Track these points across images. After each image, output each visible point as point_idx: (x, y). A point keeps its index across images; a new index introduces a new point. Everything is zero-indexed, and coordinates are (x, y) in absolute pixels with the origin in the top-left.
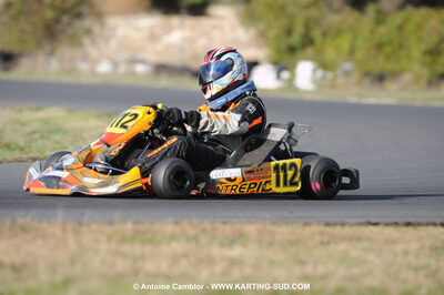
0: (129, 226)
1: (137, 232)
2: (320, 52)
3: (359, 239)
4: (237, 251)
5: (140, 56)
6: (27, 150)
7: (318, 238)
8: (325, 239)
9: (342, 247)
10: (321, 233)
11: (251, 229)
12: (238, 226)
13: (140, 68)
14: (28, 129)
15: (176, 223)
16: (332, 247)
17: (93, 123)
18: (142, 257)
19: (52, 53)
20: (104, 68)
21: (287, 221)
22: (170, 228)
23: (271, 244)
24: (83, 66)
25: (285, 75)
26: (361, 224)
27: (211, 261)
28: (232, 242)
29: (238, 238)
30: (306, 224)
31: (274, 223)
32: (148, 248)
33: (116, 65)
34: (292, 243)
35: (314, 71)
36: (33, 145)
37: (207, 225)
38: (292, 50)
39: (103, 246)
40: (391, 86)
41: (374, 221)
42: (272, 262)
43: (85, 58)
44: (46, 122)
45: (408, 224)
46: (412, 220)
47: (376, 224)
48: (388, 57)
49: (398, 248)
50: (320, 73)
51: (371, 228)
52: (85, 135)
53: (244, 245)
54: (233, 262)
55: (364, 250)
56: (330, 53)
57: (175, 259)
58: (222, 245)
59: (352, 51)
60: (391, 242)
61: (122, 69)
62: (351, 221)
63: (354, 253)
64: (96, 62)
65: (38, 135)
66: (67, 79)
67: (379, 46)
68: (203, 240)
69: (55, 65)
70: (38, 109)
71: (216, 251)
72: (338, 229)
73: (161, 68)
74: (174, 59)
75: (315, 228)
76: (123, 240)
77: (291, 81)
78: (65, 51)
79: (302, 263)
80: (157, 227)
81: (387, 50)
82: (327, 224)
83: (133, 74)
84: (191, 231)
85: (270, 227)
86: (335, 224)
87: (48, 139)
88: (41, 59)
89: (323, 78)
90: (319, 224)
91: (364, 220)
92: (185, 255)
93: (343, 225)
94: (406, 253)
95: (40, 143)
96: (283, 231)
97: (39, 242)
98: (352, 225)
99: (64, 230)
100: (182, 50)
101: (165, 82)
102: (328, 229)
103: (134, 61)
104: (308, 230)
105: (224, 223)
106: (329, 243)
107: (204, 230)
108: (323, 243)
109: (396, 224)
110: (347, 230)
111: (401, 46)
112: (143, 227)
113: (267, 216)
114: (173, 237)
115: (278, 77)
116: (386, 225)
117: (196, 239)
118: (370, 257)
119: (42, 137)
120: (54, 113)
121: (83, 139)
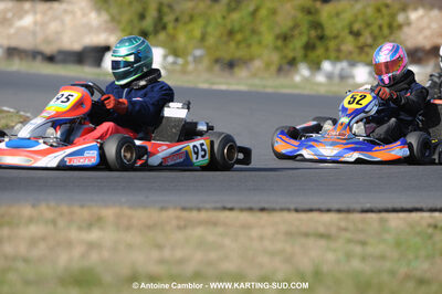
2: (173, 38)
3: (215, 224)
4: (95, 235)
7: (174, 222)
8: (182, 223)
9: (199, 231)
10: (178, 218)
11: (109, 213)
12: (95, 210)
15: (34, 206)
16: (189, 232)
21: (144, 206)
22: (27, 211)
23: (128, 228)
26: (216, 209)
27: (69, 244)
28: (90, 226)
29: (95, 222)
30: (163, 209)
31: (131, 207)
32: (6, 231)
34: (150, 228)
35: (165, 57)
37: (65, 209)
38: (145, 35)
40: (242, 73)
41: (229, 206)
42: (130, 246)
45: (262, 210)
46: (266, 206)
47: (231, 209)
48: (238, 44)
49: (255, 233)
50: (171, 59)
51: (227, 214)
53: (101, 228)
54: (91, 246)
55: (220, 235)
56: (182, 38)
57: (33, 242)
58: (80, 228)
59: (203, 38)
60: (246, 227)
62: (208, 206)
63: (211, 238)
67: (231, 33)
68: (61, 223)
71: (74, 234)
72: (194, 215)
73: (12, 52)
75: (172, 213)
79: (160, 247)
80: (14, 210)
81: (239, 37)
82: (184, 209)
84: (49, 214)
85: (127, 211)
86: (191, 209)
89: (174, 63)
90: (175, 208)
91: (219, 205)
92: (44, 238)
93: (199, 209)
94: (261, 238)
96: (141, 216)
98: (207, 210)
100: (34, 33)
101: (17, 66)
102: (185, 214)
104: (165, 214)
105: (82, 206)
106: (185, 227)
107: (61, 214)
108: (179, 228)
109: (251, 209)
110: (203, 215)
113: (123, 200)
114: (31, 220)
116: (242, 210)
117: (54, 222)
118: (227, 242)
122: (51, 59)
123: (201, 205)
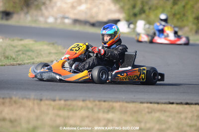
0: (62, 102)
1: (66, 105)
2: (148, 16)
3: (165, 111)
4: (110, 116)
5: (67, 15)
6: (16, 60)
7: (147, 110)
8: (150, 111)
9: (157, 115)
10: (148, 108)
11: (117, 105)
12: (111, 103)
13: (67, 21)
14: (17, 49)
15: (83, 101)
16: (153, 114)
17: (46, 47)
18: (68, 117)
19: (27, 13)
20: (51, 20)
22: (81, 104)
23: (126, 112)
24: (41, 19)
25: (132, 26)
26: (165, 103)
27: (99, 120)
28: (108, 112)
29: (111, 110)
30: (141, 103)
32: (71, 113)
33: (56, 19)
34: (135, 112)
35: (145, 25)
36: (19, 57)
37: (97, 103)
38: (135, 15)
39: (51, 111)
41: (171, 101)
43: (42, 15)
44: (25, 46)
45: (187, 104)
46: (188, 102)
47: (172, 103)
48: (178, 20)
49: (183, 116)
50: (147, 26)
51: (170, 105)
52: (42, 53)
53: (114, 112)
54: (109, 121)
55: (167, 116)
56: (152, 17)
57: (83, 119)
58: (104, 112)
60: (179, 113)
61: (59, 21)
63: (163, 118)
64: (47, 18)
65: (21, 53)
66: (34, 25)
67: (174, 15)
68: (96, 110)
69: (29, 18)
70: (21, 40)
71: (101, 115)
72: (156, 105)
73: (76, 21)
74: (82, 17)
75: (145, 105)
76: (60, 109)
77: (134, 29)
78: (33, 12)
79: (139, 122)
80: (74, 103)
81: (178, 16)
82: (151, 103)
83: (64, 23)
84: (90, 105)
85: (125, 104)
86: (154, 103)
87: (26, 54)
88: (22, 15)
89: (149, 28)
91: (167, 101)
92: (88, 117)
93: (158, 103)
94: (186, 118)
95: (22, 56)
96: (131, 106)
97: (22, 109)
99: (34, 104)
100: (86, 13)
101: (78, 28)
102: (151, 105)
103: (64, 18)
105: (105, 101)
106: (151, 112)
107: (96, 105)
108: (149, 113)
109: (181, 103)
110: (160, 106)
111: (184, 15)
112: (69, 103)
114: (82, 108)
115: (129, 27)
116: (177, 104)
117: (92, 109)
118: (170, 119)
119: (23, 53)
120: (28, 42)
121: (41, 55)
122: (93, 25)
123: (159, 101)
